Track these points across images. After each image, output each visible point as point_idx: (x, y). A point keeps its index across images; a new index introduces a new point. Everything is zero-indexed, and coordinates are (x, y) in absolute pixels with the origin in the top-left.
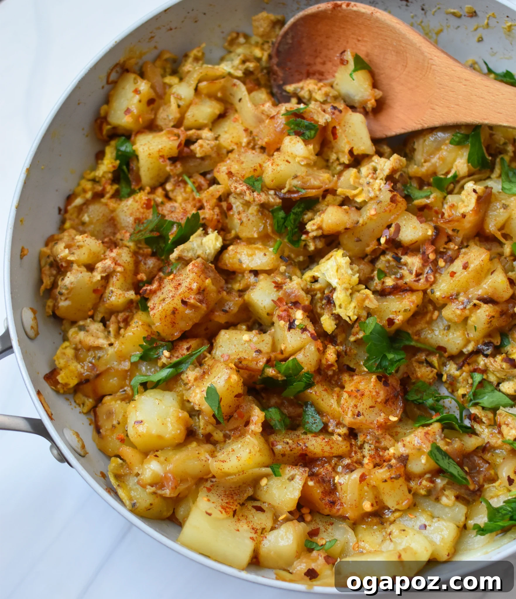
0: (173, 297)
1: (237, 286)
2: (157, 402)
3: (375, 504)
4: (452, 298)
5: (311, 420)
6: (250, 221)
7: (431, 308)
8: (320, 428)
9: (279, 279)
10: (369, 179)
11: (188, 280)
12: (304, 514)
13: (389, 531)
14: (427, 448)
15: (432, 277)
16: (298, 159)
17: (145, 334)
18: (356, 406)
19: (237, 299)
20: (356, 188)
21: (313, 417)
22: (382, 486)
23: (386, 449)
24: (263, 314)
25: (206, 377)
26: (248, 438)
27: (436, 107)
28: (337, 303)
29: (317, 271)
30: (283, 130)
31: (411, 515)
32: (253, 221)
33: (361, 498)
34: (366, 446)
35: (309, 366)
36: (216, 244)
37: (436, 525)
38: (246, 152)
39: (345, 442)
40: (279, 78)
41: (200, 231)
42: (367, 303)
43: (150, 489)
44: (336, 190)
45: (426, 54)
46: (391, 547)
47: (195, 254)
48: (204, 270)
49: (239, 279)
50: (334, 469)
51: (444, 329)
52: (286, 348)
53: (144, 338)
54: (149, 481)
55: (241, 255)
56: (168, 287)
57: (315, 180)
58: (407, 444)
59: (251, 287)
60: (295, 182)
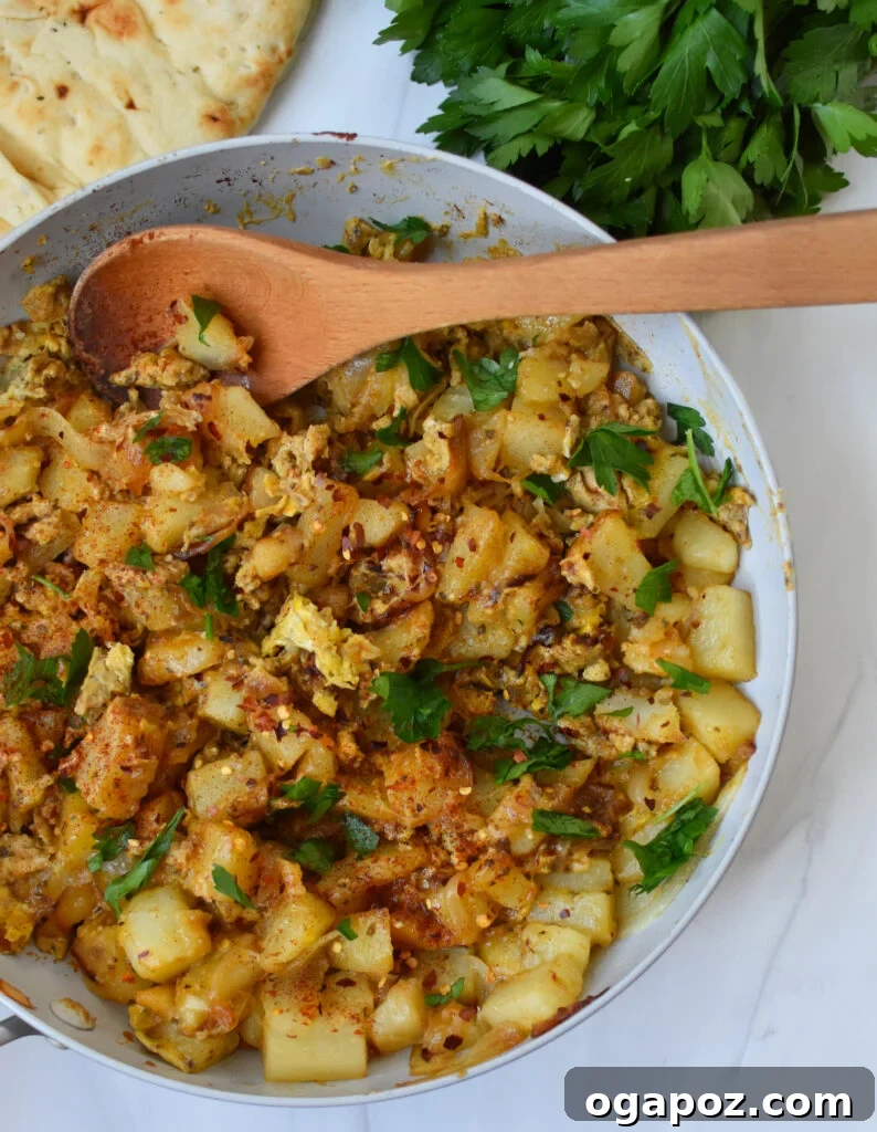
0: (106, 766)
1: (180, 702)
2: (153, 914)
3: (492, 914)
4: (473, 593)
5: (360, 836)
6: (158, 610)
7: (448, 612)
8: (376, 842)
9: (232, 671)
10: (291, 480)
11: (116, 736)
12: (405, 960)
13: (524, 938)
14: (527, 819)
15: (433, 575)
16: (183, 497)
17: (94, 827)
18: (411, 799)
19: (189, 722)
20: (277, 499)
21: (360, 831)
22: (491, 890)
23: (472, 832)
24: (234, 726)
25: (201, 851)
26: (293, 908)
27: (339, 335)
28: (325, 672)
29: (279, 637)
30: (143, 460)
31: (542, 903)
32: (161, 607)
33: (472, 915)
34: (447, 839)
35: (328, 775)
36: (126, 661)
37: (580, 904)
38: (104, 509)
39: (418, 850)
40: (97, 367)
41: (96, 651)
42: (364, 656)
43: (201, 1035)
44: (254, 513)
45: (293, 268)
46: (536, 960)
47: (106, 693)
48: (130, 712)
49: (178, 689)
50: (418, 887)
51: (479, 633)
52: (286, 763)
53: (94, 835)
54: (195, 1026)
55: (167, 662)
56: (93, 753)
57: (220, 516)
58: (500, 824)
59: (201, 698)
60: (195, 532)
